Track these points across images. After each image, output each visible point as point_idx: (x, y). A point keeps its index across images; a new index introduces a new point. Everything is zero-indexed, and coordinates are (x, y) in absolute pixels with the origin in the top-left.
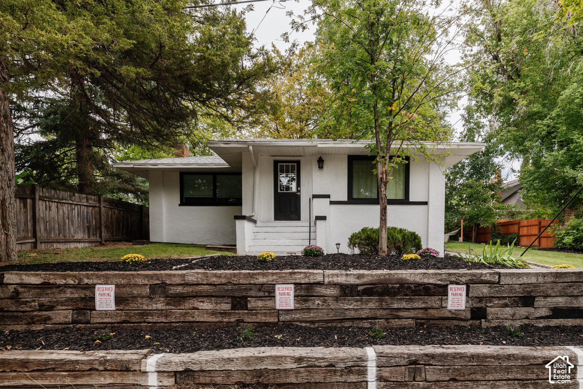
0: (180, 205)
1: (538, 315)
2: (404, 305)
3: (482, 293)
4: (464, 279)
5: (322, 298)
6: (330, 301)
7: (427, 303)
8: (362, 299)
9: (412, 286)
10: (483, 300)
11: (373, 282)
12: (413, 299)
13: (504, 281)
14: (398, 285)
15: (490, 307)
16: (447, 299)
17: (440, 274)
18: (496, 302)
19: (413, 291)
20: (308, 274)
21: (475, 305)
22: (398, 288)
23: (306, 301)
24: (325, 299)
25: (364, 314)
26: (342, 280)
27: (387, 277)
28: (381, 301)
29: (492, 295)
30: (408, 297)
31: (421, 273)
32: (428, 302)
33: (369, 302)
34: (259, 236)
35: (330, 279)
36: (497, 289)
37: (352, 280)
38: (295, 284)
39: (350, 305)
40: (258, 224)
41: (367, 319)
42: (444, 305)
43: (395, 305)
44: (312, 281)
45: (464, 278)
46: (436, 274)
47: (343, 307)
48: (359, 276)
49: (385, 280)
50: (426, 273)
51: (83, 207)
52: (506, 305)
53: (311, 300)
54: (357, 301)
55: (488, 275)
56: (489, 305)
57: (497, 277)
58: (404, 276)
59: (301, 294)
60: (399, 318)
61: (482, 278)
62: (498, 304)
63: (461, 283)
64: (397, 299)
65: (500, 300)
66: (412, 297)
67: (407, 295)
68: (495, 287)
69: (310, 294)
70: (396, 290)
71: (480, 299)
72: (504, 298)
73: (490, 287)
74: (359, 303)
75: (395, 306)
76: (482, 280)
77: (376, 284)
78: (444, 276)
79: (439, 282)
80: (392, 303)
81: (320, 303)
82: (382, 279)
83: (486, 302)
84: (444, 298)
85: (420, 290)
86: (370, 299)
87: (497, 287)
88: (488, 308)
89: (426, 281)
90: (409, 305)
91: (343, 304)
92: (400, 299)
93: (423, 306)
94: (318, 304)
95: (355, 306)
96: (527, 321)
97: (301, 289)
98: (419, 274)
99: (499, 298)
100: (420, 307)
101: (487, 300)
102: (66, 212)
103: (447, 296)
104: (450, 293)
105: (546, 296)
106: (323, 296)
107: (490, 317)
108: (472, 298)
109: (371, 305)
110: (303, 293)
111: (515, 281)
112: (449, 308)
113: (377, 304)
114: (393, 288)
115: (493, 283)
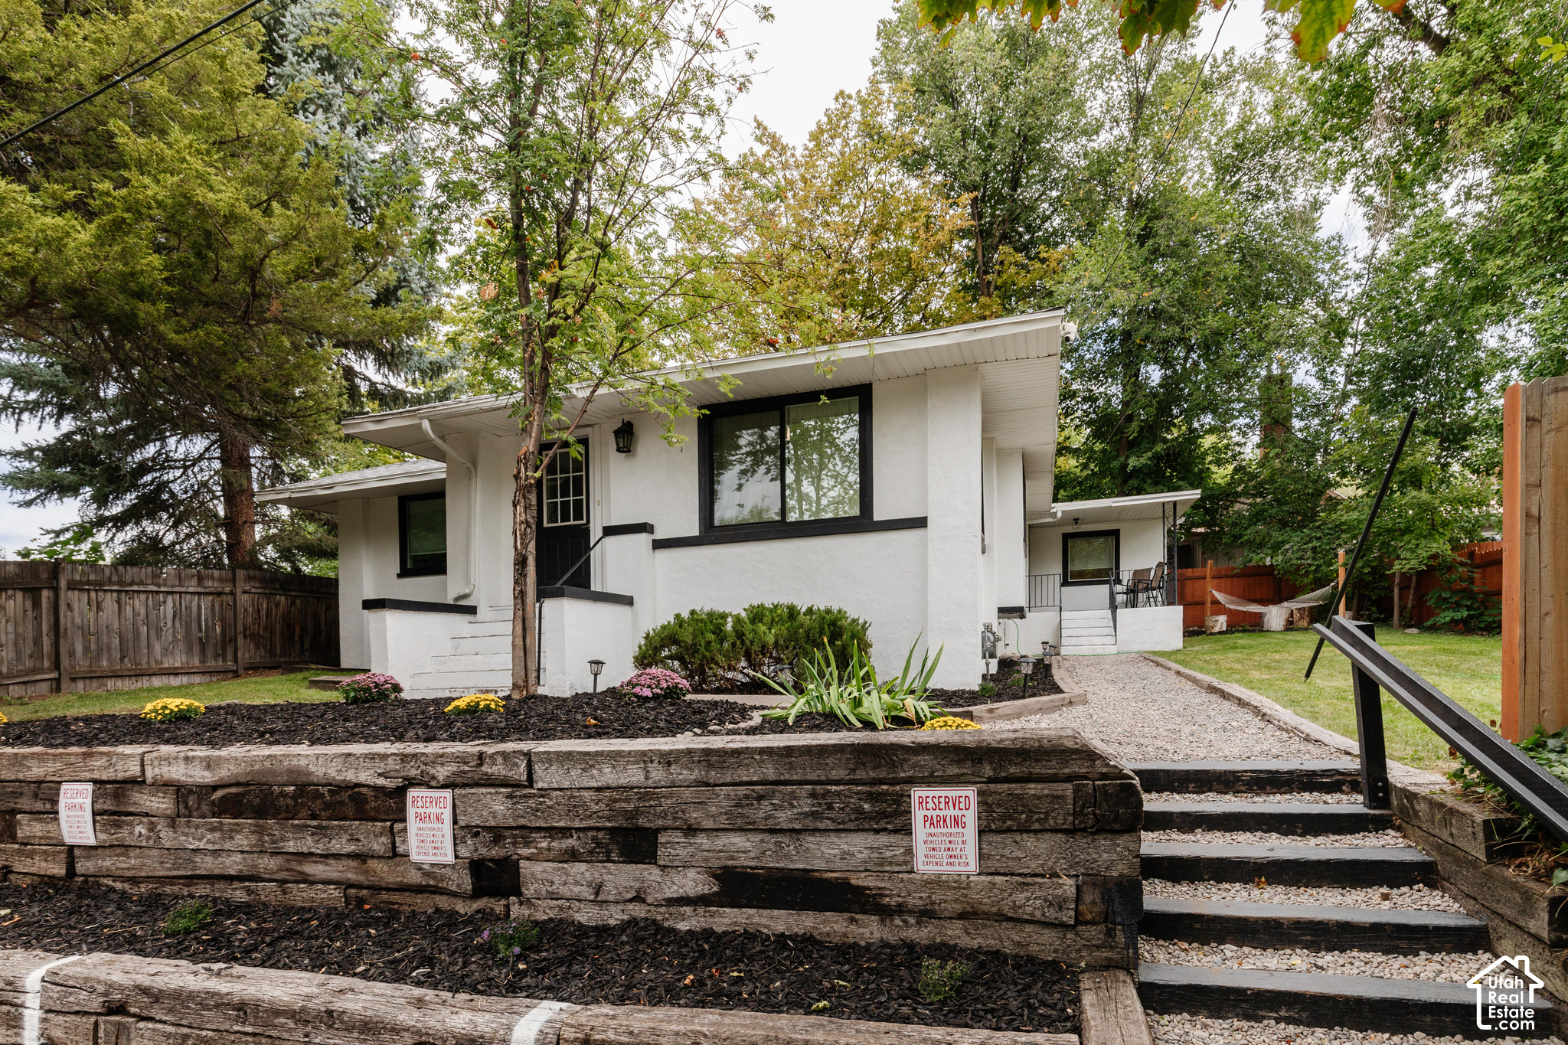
0: (399, 576)
1: (672, 892)
2: (308, 844)
3: (494, 814)
4: (442, 773)
5: (145, 820)
6: (161, 825)
7: (358, 840)
8: (221, 823)
9: (323, 790)
10: (505, 838)
11: (242, 780)
12: (327, 828)
13: (546, 777)
14: (292, 788)
15: (528, 859)
16: (405, 830)
17: (384, 757)
18: (544, 845)
19: (327, 806)
20: (115, 759)
21: (483, 851)
22: (294, 797)
23: (118, 825)
24: (152, 823)
25: (233, 864)
26: (178, 772)
27: (267, 764)
28: (260, 831)
29: (522, 822)
30: (315, 823)
31: (341, 755)
32: (361, 837)
33: (238, 832)
34: (467, 645)
35: (157, 771)
36: (531, 802)
37: (201, 775)
38: (95, 782)
39: (200, 840)
40: (480, 616)
41: (240, 878)
42: (401, 849)
43: (291, 844)
44: (120, 776)
45: (439, 768)
46: (372, 757)
47: (188, 846)
48: (209, 764)
49: (263, 772)
50: (349, 755)
51: (188, 597)
52: (572, 856)
53: (126, 823)
54: (213, 830)
55: (500, 760)
56: (525, 851)
57: (523, 765)
58: (303, 763)
59: (106, 807)
60: (308, 880)
61: (485, 768)
62: (549, 850)
63: (433, 783)
64: (294, 826)
65: (553, 839)
66: (324, 823)
67: (314, 817)
68: (525, 796)
69: (122, 809)
70: (290, 801)
71: (497, 834)
72: (566, 832)
73: (510, 796)
74: (217, 835)
75: (291, 846)
76: (486, 774)
77: (247, 784)
78: (392, 764)
79: (381, 782)
80: (284, 839)
81: (143, 831)
82: (258, 772)
83: (514, 843)
84: (398, 826)
85: (343, 803)
86: (237, 824)
87: (532, 796)
88: (523, 863)
89: (350, 776)
90: (321, 846)
91: (186, 835)
92: (298, 826)
93: (351, 848)
94: (140, 835)
95: (209, 842)
96: (639, 911)
97: (104, 795)
98: (336, 756)
99: (552, 832)
100: (344, 851)
101: (515, 837)
102: (143, 611)
103: (404, 820)
104: (411, 812)
105: (691, 830)
106: (147, 815)
107: (529, 891)
108: (475, 831)
109: (242, 841)
110: (109, 806)
111: (575, 777)
112: (414, 857)
113: (254, 838)
114: (284, 795)
115: (518, 785)
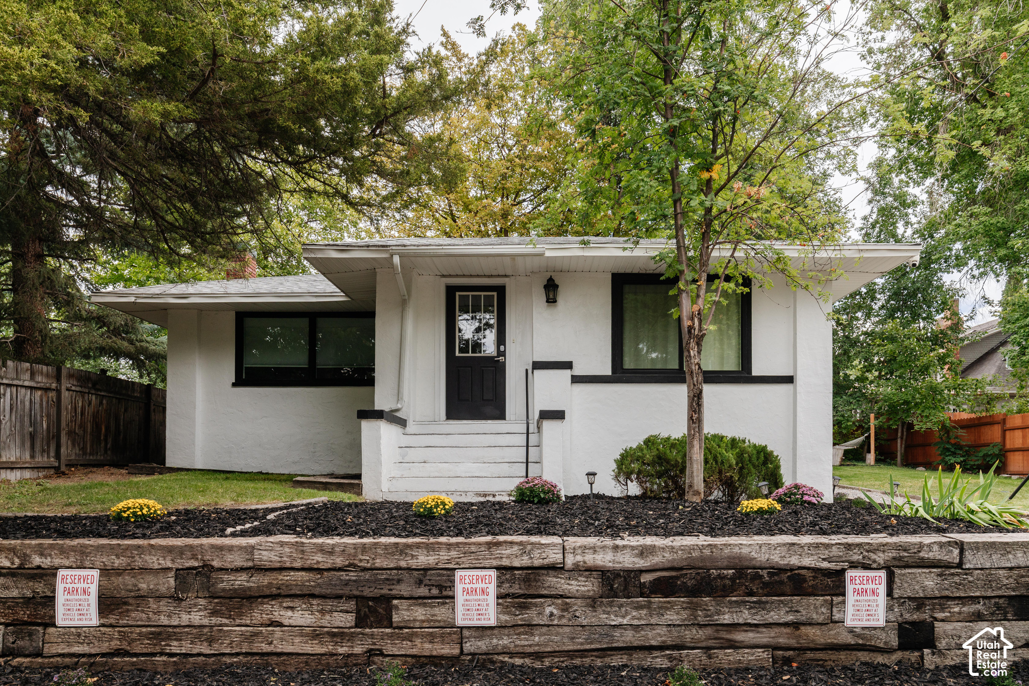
0: (234, 385)
2: (745, 616)
3: (924, 589)
4: (880, 558)
5: (559, 601)
6: (578, 607)
7: (797, 611)
8: (650, 602)
9: (764, 573)
10: (925, 605)
11: (675, 565)
12: (767, 602)
13: (973, 560)
14: (731, 571)
15: (943, 620)
16: (844, 602)
17: (827, 546)
18: (957, 609)
19: (766, 585)
20: (529, 547)
21: (907, 616)
22: (733, 579)
23: (524, 607)
24: (567, 604)
25: (655, 637)
26: (604, 559)
27: (707, 552)
28: (693, 608)
29: (947, 593)
30: (754, 599)
31: (784, 545)
32: (801, 609)
33: (667, 609)
34: (413, 454)
35: (579, 558)
36: (957, 579)
37: (628, 561)
38: (498, 568)
39: (623, 617)
40: (411, 427)
41: (663, 647)
42: (837, 616)
43: (726, 617)
44: (537, 563)
45: (881, 555)
46: (817, 546)
47: (609, 622)
48: (643, 552)
49: (702, 559)
50: (794, 544)
51: (23, 391)
52: (978, 617)
53: (536, 605)
54: (639, 607)
55: (936, 548)
56: (940, 615)
57: (956, 552)
58: (745, 551)
59: (512, 591)
60: (735, 646)
61: (922, 554)
62: (960, 613)
63: (874, 566)
64: (731, 602)
65: (964, 605)
66: (764, 599)
67: (751, 594)
68: (953, 574)
69: (532, 592)
70: (727, 582)
71: (919, 603)
72: (975, 600)
73: (940, 575)
74: (644, 612)
75: (727, 619)
76: (923, 558)
77: (681, 569)
78: (835, 551)
79: (825, 565)
80: (718, 613)
81: (555, 612)
82: (696, 559)
83: (932, 610)
84: (837, 599)
85: (781, 582)
86: (669, 602)
87: (958, 574)
88: (937, 624)
89: (794, 561)
90: (758, 617)
91: (608, 613)
92: (736, 602)
93: (790, 618)
94: (552, 614)
95: (634, 618)
96: (1026, 654)
97: (512, 581)
98: (779, 545)
99: (963, 600)
100: (782, 620)
101: (934, 604)
103: (844, 595)
104: (850, 588)
106: (561, 596)
107: (942, 644)
108: (902, 601)
109: (671, 617)
110: (516, 589)
111: (997, 560)
112: (849, 622)
113: (685, 614)
114: (721, 577)
115: (948, 566)
